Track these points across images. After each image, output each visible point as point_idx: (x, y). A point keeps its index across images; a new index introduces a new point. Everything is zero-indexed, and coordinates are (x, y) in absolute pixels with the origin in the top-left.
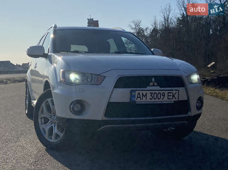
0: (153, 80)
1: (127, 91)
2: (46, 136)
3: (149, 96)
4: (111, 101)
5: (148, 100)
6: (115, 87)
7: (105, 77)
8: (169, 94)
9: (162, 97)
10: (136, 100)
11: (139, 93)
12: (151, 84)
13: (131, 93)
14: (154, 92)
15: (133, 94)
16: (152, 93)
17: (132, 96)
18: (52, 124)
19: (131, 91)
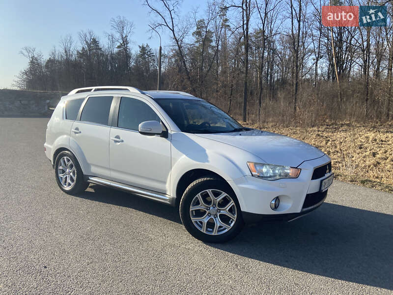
2: (204, 230)
6: (311, 179)
16: (328, 180)
18: (210, 216)
19: (321, 181)
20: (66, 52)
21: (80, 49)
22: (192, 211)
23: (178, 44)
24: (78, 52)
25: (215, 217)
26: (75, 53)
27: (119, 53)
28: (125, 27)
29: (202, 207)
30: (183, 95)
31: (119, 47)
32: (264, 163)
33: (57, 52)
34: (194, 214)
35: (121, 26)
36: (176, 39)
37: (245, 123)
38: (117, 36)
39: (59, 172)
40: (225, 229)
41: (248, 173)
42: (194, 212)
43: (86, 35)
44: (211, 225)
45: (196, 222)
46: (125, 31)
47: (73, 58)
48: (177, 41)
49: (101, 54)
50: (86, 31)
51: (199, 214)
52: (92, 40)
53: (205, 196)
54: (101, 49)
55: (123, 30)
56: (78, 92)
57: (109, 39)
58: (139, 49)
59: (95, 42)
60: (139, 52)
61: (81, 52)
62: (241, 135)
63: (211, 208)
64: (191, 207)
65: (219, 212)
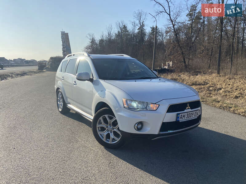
0: (188, 105)
1: (175, 114)
2: (104, 140)
3: (186, 116)
4: (164, 122)
5: (186, 118)
6: (167, 112)
7: (159, 105)
8: (196, 113)
9: (192, 115)
10: (179, 120)
11: (181, 115)
12: (187, 108)
13: (177, 116)
14: (188, 113)
15: (178, 116)
16: (187, 114)
17: (177, 117)
18: (108, 131)
20: (109, 34)
21: (117, 32)
23: (172, 23)
24: (116, 34)
25: (111, 132)
26: (114, 35)
27: (138, 33)
28: (142, 16)
29: (104, 125)
31: (139, 29)
33: (104, 35)
34: (100, 129)
35: (140, 15)
36: (171, 20)
38: (137, 22)
39: (58, 101)
40: (116, 140)
43: (120, 24)
44: (108, 136)
45: (101, 135)
46: (142, 19)
47: (113, 38)
48: (172, 21)
49: (128, 34)
50: (120, 21)
51: (103, 129)
52: (123, 26)
54: (128, 31)
55: (140, 18)
57: (132, 24)
58: (150, 29)
59: (125, 27)
60: (151, 31)
61: (117, 34)
62: (135, 81)
63: (109, 126)
64: (97, 125)
65: (113, 130)
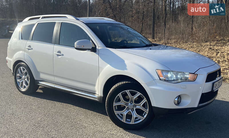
0: (218, 73)
2: (124, 121)
4: (203, 92)
6: (205, 82)
7: (197, 74)
10: (214, 89)
16: (218, 83)
18: (128, 110)
19: (213, 84)
22: (115, 106)
25: (132, 111)
29: (122, 103)
30: (107, 20)
32: (169, 70)
37: (154, 40)
39: (17, 78)
41: (157, 77)
42: (116, 107)
44: (129, 116)
45: (118, 114)
51: (121, 108)
53: (125, 95)
56: (30, 20)
62: (150, 49)
63: (129, 104)
64: (114, 103)
65: (135, 107)
